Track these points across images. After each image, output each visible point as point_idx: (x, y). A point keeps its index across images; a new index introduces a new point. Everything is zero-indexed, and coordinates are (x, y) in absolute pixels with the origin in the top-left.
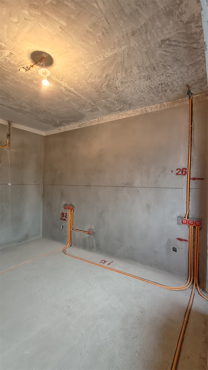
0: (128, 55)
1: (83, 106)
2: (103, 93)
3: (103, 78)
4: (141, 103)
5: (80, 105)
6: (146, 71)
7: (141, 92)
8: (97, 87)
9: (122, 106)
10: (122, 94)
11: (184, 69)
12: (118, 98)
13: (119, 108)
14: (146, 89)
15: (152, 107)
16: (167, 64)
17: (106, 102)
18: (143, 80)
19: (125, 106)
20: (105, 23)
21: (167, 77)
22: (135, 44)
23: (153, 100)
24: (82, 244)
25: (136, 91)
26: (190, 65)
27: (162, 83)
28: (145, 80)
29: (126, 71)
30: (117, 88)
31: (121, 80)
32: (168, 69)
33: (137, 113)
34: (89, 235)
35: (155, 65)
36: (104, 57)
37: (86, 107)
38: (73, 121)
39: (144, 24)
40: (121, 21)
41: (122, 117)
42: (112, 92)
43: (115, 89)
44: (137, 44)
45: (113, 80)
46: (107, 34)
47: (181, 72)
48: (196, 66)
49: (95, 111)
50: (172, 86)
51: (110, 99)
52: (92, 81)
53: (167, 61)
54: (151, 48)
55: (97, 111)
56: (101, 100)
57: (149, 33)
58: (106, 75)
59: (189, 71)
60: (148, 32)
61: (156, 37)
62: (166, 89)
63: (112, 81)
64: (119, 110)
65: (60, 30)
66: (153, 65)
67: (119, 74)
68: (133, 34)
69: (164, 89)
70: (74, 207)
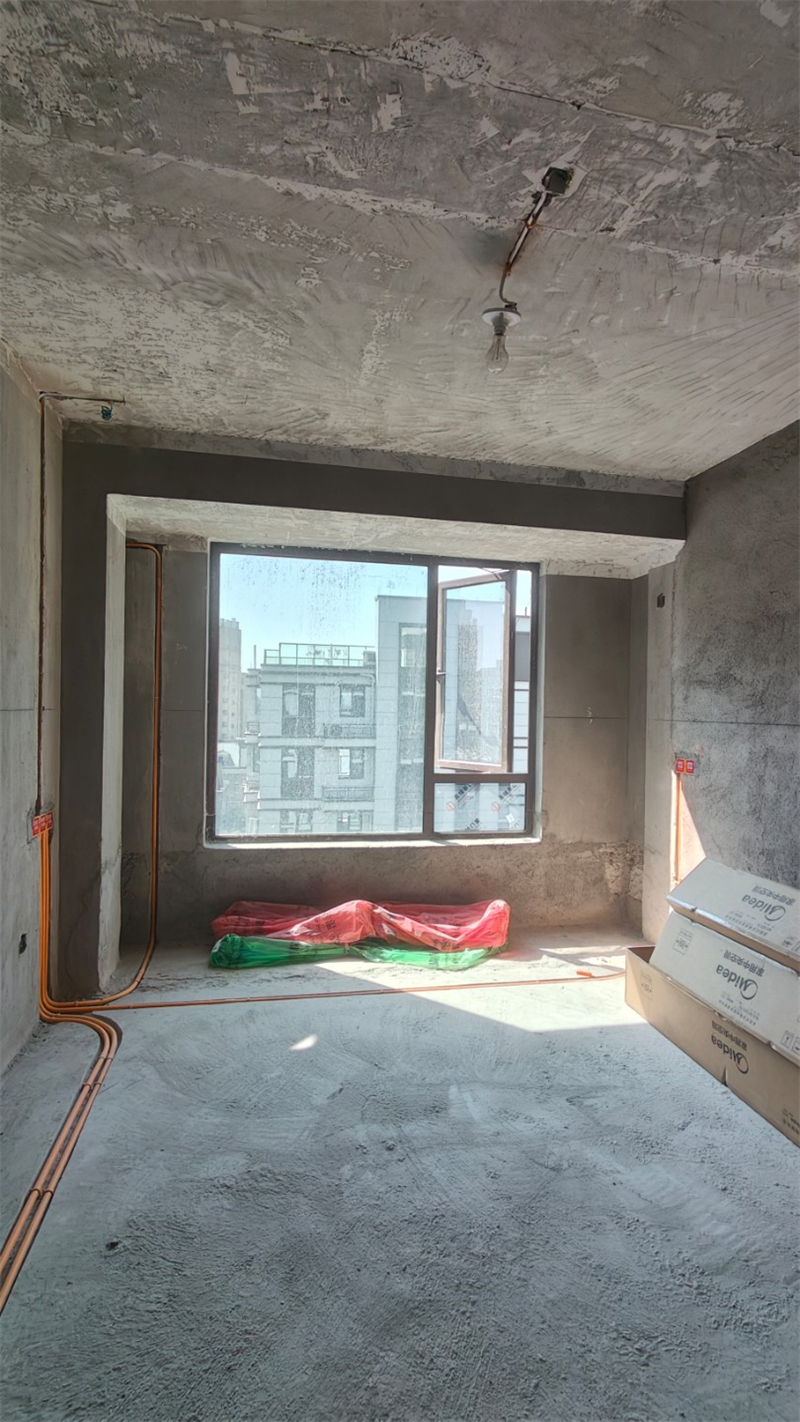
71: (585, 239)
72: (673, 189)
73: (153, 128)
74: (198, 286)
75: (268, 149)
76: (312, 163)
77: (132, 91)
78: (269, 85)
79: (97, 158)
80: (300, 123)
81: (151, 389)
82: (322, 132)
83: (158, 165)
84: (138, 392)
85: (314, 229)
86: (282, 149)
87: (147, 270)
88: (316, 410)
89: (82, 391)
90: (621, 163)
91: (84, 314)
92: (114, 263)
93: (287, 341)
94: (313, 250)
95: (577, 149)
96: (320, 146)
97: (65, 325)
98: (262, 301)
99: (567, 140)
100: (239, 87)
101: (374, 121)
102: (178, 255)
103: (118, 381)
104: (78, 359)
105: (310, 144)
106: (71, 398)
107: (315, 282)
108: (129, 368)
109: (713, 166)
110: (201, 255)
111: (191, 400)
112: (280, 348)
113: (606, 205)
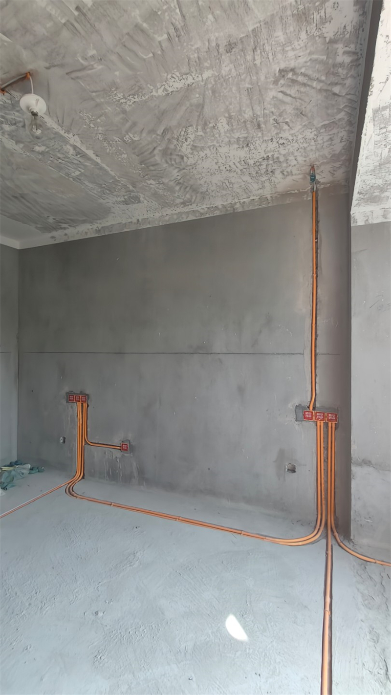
0: (214, 92)
1: (110, 191)
2: (153, 165)
3: (158, 135)
4: (224, 192)
5: (104, 187)
6: (242, 130)
7: (227, 170)
8: (142, 153)
9: (188, 196)
10: (191, 171)
11: (311, 133)
12: (182, 179)
13: (182, 201)
14: (238, 165)
15: (244, 203)
16: (284, 119)
17: (157, 185)
18: (236, 146)
19: (194, 198)
20: (177, 14)
21: (280, 145)
22: (230, 70)
23: (248, 188)
24: (108, 473)
25: (219, 167)
26: (322, 126)
27: (268, 156)
28: (238, 146)
29: (205, 124)
30: (182, 158)
31: (192, 143)
32: (283, 130)
33: (215, 212)
34: (122, 453)
35: (261, 119)
36: (165, 89)
37: (115, 193)
38: (84, 222)
39: (253, 30)
40: (210, 17)
41: (187, 218)
42: (172, 165)
43: (178, 160)
44: (233, 70)
45: (178, 140)
46: (177, 39)
47: (306, 139)
48: (331, 130)
49: (133, 203)
50: (284, 165)
51: (165, 180)
52: (134, 139)
53: (284, 113)
54: (259, 84)
55: (137, 203)
56: (147, 181)
57: (259, 51)
58: (163, 128)
59: (319, 139)
60: (258, 48)
61: (271, 60)
62: (274, 168)
63: (175, 142)
64: (182, 203)
65: (76, 13)
66: (258, 119)
67: (190, 130)
68: (230, 47)
69: (270, 169)
70: (88, 398)
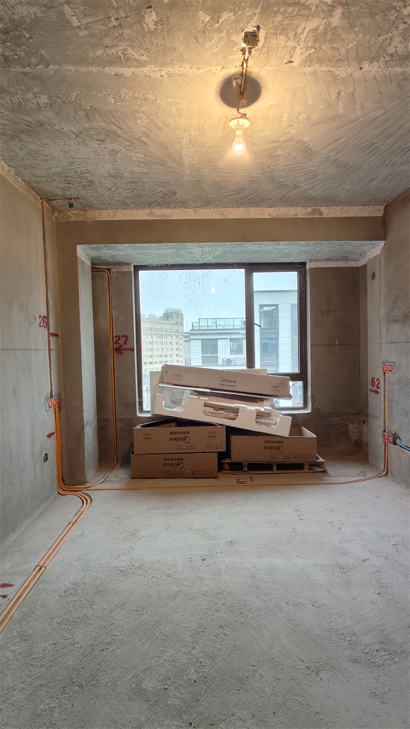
71: (279, 70)
72: (319, 31)
73: (43, 53)
74: (91, 133)
75: (99, 52)
76: (122, 56)
77: (28, 36)
78: (88, 18)
79: (25, 74)
80: (109, 35)
81: (88, 190)
82: (121, 38)
83: (52, 73)
84: (83, 193)
85: (135, 92)
86: (105, 51)
87: (66, 128)
88: (169, 190)
89: (58, 196)
90: (284, 21)
91: (46, 156)
92: (49, 127)
93: (143, 155)
94: (139, 103)
95: (256, 18)
96: (123, 45)
97: (40, 163)
98: (123, 135)
99: (248, 14)
100: (75, 22)
101: (145, 26)
102: (77, 118)
103: (72, 188)
104: (51, 179)
105: (117, 45)
106: (55, 200)
107: (146, 121)
108: (75, 181)
109: (338, 11)
110: (87, 116)
111: (108, 193)
112: (141, 160)
113: (284, 48)
